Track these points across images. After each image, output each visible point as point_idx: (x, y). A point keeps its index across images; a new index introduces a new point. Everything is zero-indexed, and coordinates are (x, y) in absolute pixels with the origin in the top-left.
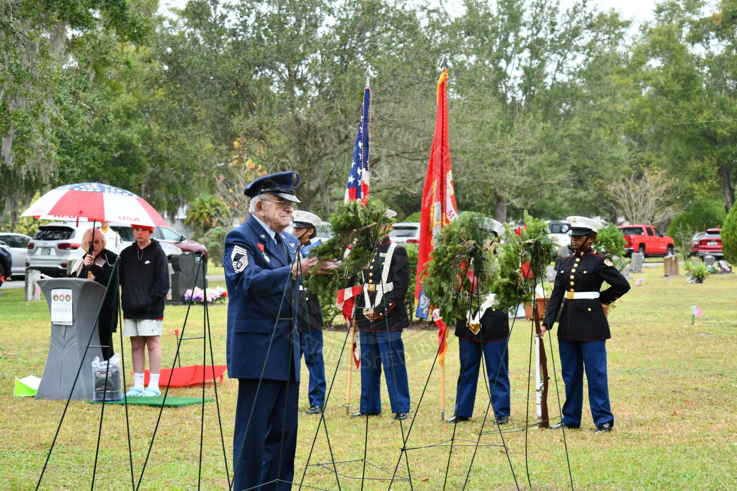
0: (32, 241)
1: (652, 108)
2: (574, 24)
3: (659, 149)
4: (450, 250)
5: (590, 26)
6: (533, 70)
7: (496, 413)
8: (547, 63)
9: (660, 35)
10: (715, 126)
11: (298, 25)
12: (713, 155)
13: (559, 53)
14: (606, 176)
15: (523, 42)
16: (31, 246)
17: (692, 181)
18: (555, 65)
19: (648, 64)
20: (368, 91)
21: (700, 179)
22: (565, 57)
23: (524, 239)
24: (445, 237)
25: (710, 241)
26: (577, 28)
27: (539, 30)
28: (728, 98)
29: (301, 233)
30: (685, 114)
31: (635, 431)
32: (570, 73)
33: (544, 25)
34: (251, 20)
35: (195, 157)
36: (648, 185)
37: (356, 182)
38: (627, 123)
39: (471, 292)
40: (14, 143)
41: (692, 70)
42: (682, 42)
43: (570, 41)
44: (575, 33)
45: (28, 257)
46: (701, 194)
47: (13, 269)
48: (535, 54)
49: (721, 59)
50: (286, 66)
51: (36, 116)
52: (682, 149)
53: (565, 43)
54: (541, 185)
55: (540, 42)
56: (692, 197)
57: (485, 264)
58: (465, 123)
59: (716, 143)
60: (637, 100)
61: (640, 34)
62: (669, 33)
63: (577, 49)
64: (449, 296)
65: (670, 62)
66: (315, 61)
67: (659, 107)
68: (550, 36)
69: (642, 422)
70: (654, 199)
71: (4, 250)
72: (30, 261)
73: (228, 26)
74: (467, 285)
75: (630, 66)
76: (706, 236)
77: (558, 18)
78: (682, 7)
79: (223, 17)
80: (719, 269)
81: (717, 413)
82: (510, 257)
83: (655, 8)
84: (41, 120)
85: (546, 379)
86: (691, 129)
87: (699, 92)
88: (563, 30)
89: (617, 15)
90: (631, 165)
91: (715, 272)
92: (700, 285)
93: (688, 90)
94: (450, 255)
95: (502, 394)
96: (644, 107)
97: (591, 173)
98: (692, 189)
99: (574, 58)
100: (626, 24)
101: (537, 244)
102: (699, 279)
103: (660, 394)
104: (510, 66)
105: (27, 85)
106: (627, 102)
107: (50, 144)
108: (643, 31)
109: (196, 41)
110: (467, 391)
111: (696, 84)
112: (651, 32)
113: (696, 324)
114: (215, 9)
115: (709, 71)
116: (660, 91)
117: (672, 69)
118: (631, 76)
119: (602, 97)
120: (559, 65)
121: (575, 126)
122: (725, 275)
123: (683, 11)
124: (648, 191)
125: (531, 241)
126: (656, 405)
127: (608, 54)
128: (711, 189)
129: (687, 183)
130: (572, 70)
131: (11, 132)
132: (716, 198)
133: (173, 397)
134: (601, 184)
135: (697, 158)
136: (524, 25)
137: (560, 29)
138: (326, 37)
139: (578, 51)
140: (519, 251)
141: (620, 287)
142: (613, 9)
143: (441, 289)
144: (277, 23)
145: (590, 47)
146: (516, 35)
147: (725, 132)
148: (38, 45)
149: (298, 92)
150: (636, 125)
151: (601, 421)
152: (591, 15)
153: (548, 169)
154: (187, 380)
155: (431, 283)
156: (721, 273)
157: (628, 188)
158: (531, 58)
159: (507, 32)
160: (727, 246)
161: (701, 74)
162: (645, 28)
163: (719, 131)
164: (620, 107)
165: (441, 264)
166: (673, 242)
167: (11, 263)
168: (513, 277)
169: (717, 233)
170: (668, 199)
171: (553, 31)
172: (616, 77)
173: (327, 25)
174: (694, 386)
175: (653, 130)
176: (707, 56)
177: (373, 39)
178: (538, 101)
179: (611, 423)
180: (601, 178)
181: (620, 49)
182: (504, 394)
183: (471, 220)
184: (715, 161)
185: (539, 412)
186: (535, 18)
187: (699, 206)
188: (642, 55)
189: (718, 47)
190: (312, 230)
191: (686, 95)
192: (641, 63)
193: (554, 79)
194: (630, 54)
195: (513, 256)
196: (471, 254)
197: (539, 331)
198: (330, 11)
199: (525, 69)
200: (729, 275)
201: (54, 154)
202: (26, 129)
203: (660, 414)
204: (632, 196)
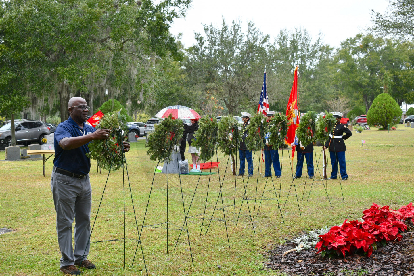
0: (146, 124)
1: (341, 76)
2: (315, 49)
3: (343, 90)
4: (305, 123)
5: (320, 50)
6: (302, 65)
7: (309, 175)
8: (307, 62)
9: (342, 52)
10: (361, 81)
11: (228, 53)
12: (361, 91)
13: (311, 59)
14: (327, 99)
15: (299, 56)
16: (146, 126)
17: (354, 100)
18: (309, 63)
19: (339, 62)
20: (265, 74)
21: (357, 99)
22: (313, 60)
23: (326, 119)
24: (303, 119)
25: (361, 119)
26: (316, 51)
27: (304, 52)
28: (366, 72)
29: (245, 119)
30: (352, 78)
31: (355, 180)
32: (314, 66)
33: (305, 50)
34: (213, 52)
35: (196, 96)
36: (340, 102)
38: (333, 81)
39: (311, 136)
40: (143, 93)
41: (354, 63)
42: (350, 54)
43: (314, 55)
44: (316, 52)
45: (145, 130)
46: (358, 104)
47: (141, 133)
48: (302, 60)
49: (363, 60)
50: (224, 66)
51: (150, 85)
52: (351, 89)
53: (312, 56)
54: (306, 102)
55: (304, 56)
56: (354, 105)
57: (315, 127)
58: (282, 83)
59: (362, 87)
60: (336, 74)
61: (336, 52)
62: (345, 52)
63: (316, 58)
64: (305, 138)
65: (346, 61)
66: (234, 64)
67: (343, 76)
68: (307, 54)
69: (356, 177)
70: (343, 106)
71: (137, 127)
72: (145, 131)
73: (205, 54)
74: (310, 134)
75: (333, 63)
76: (360, 118)
77: (310, 48)
78: (350, 43)
79: (204, 51)
80: (366, 128)
81: (379, 173)
82: (322, 125)
83: (341, 44)
84: (151, 86)
85: (326, 164)
86: (354, 83)
87: (356, 71)
88: (311, 52)
89: (328, 46)
90: (335, 95)
91: (365, 129)
92: (360, 133)
93: (352, 70)
94: (305, 125)
95: (311, 169)
96: (338, 76)
97: (322, 98)
98: (354, 102)
99: (316, 60)
100: (332, 49)
101: (330, 121)
102: (360, 131)
103: (359, 168)
104: (295, 64)
105: (147, 75)
106: (333, 75)
107: (154, 94)
108: (337, 51)
109: (195, 59)
110: (300, 168)
111: (355, 68)
112: (340, 51)
113: (364, 146)
114: (201, 48)
115: (359, 64)
116: (343, 70)
117: (347, 63)
118: (334, 66)
119: (325, 73)
120: (311, 63)
121: (317, 83)
122: (368, 130)
123: (350, 44)
124: (340, 103)
125: (328, 120)
126: (359, 172)
127: (326, 59)
128: (361, 102)
129: (353, 101)
130: (315, 64)
131: (142, 90)
132: (362, 105)
133: (204, 172)
134: (325, 102)
135: (356, 92)
136: (299, 50)
137: (311, 51)
138: (237, 56)
139: (317, 58)
140: (324, 123)
141: (349, 134)
142: (327, 44)
143: (303, 135)
144: (221, 53)
145: (321, 56)
146: (296, 54)
147: (365, 84)
148: (150, 63)
149: (228, 74)
150: (336, 82)
151: (344, 177)
152: (321, 46)
153: (308, 97)
154: (208, 166)
155: (299, 134)
156: (366, 129)
157: (334, 103)
158: (301, 61)
159: (293, 53)
160: (368, 121)
161: (357, 64)
162: (338, 50)
163: (363, 83)
164: (331, 76)
165: (302, 127)
166: (349, 120)
167: (140, 132)
168: (323, 131)
169: (365, 116)
170: (347, 106)
171: (308, 52)
172: (328, 66)
173: (237, 52)
174: (369, 166)
175: (341, 84)
176: (359, 58)
177: (252, 56)
178: (304, 75)
179: (347, 177)
180: (325, 99)
181: (330, 57)
182: (312, 169)
183: (311, 114)
184: (362, 93)
185: (324, 174)
186: (302, 48)
187: (356, 108)
188: (337, 59)
189: (362, 56)
190: (248, 118)
191: (352, 72)
192: (337, 62)
193: (309, 68)
194: (333, 59)
195: (323, 124)
196: (311, 124)
197: (324, 149)
198: (238, 48)
199: (299, 65)
200: (369, 130)
201: (155, 97)
202: (147, 89)
203: (361, 174)
204: (335, 105)
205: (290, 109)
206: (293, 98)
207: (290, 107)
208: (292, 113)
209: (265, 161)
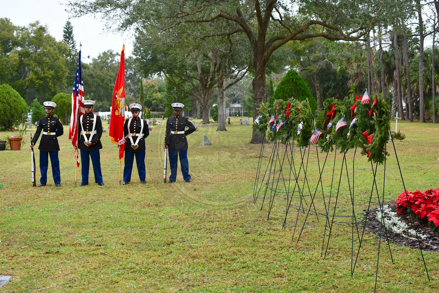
37: (76, 89)
141: (192, 129)
205: (116, 98)
206: (120, 85)
207: (116, 96)
208: (118, 103)
209: (81, 165)
